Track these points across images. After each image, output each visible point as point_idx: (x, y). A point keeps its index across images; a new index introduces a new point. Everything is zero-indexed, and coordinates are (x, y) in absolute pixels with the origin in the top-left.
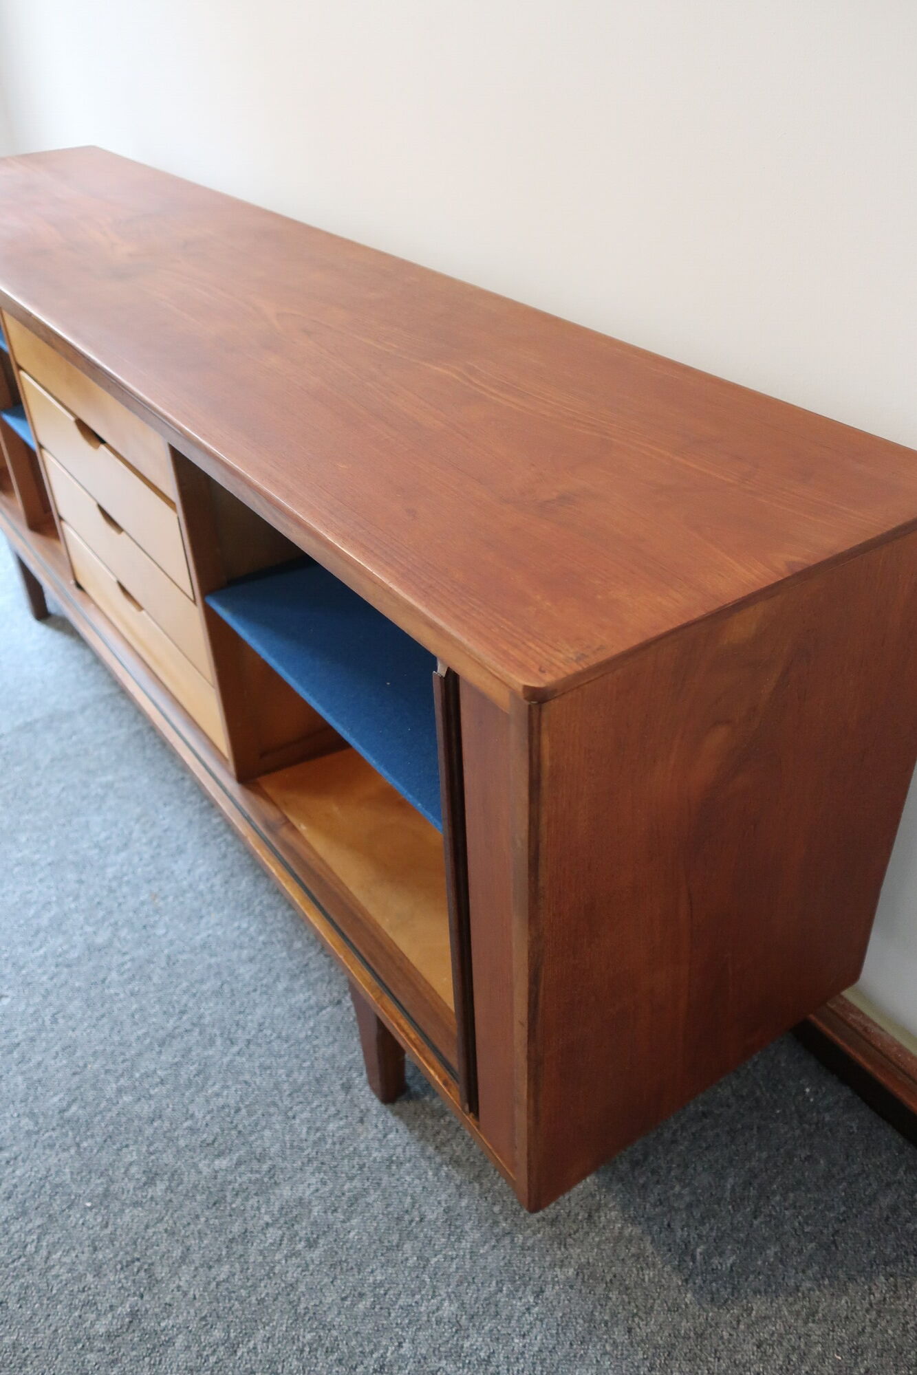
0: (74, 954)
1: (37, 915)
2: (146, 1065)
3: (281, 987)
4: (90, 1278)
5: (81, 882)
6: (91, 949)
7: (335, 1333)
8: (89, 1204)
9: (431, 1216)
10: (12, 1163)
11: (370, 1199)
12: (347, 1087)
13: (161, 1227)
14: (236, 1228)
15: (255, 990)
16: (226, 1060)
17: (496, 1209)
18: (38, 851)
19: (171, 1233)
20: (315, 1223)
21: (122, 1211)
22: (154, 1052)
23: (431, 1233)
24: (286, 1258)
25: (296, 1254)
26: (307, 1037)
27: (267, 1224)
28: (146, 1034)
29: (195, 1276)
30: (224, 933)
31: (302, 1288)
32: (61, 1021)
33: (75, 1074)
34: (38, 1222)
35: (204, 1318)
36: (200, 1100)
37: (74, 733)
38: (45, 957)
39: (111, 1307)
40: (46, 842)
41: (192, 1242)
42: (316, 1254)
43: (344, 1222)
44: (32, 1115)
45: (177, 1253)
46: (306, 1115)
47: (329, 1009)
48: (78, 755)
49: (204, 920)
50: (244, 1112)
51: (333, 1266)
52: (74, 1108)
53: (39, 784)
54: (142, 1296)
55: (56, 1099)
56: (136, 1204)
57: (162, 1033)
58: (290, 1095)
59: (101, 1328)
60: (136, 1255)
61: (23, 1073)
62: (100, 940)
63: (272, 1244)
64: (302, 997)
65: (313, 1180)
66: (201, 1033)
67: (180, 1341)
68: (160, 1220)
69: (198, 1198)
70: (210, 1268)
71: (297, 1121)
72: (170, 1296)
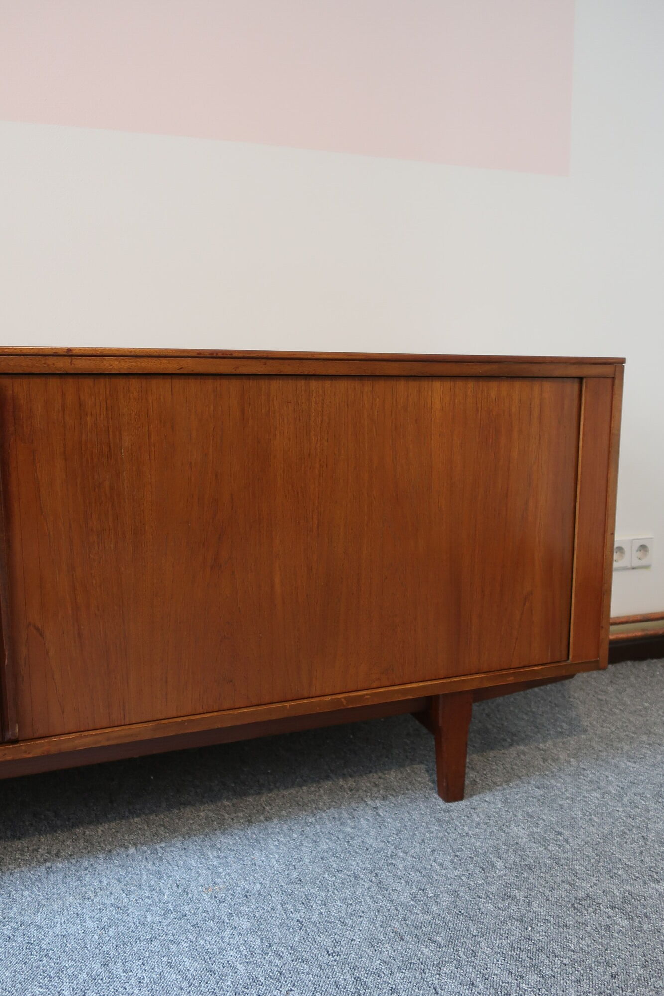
3: (349, 829)
4: (588, 929)
7: (614, 830)
8: (529, 928)
9: (542, 793)
10: (487, 976)
11: (530, 811)
13: (547, 893)
14: (549, 862)
15: (348, 842)
16: (410, 858)
17: (537, 773)
19: (552, 889)
20: (546, 832)
21: (535, 912)
22: (392, 894)
23: (552, 794)
24: (568, 843)
25: (567, 841)
26: (401, 822)
27: (545, 849)
28: (372, 897)
29: (583, 880)
30: (278, 853)
31: (589, 839)
32: (338, 949)
33: (402, 939)
34: (543, 956)
35: (611, 877)
36: (444, 872)
39: (608, 918)
41: (559, 880)
42: (566, 833)
43: (544, 821)
45: (567, 887)
46: (466, 828)
47: (379, 812)
49: (258, 862)
50: (458, 853)
51: (573, 827)
52: (439, 939)
54: (600, 904)
55: (426, 950)
56: (529, 904)
57: (374, 889)
58: (449, 833)
59: (625, 923)
60: (570, 905)
61: (392, 973)
63: (560, 848)
64: (363, 821)
65: (515, 829)
66: (380, 869)
67: (628, 888)
68: (543, 894)
69: (525, 875)
70: (577, 873)
71: (470, 832)
72: (598, 891)
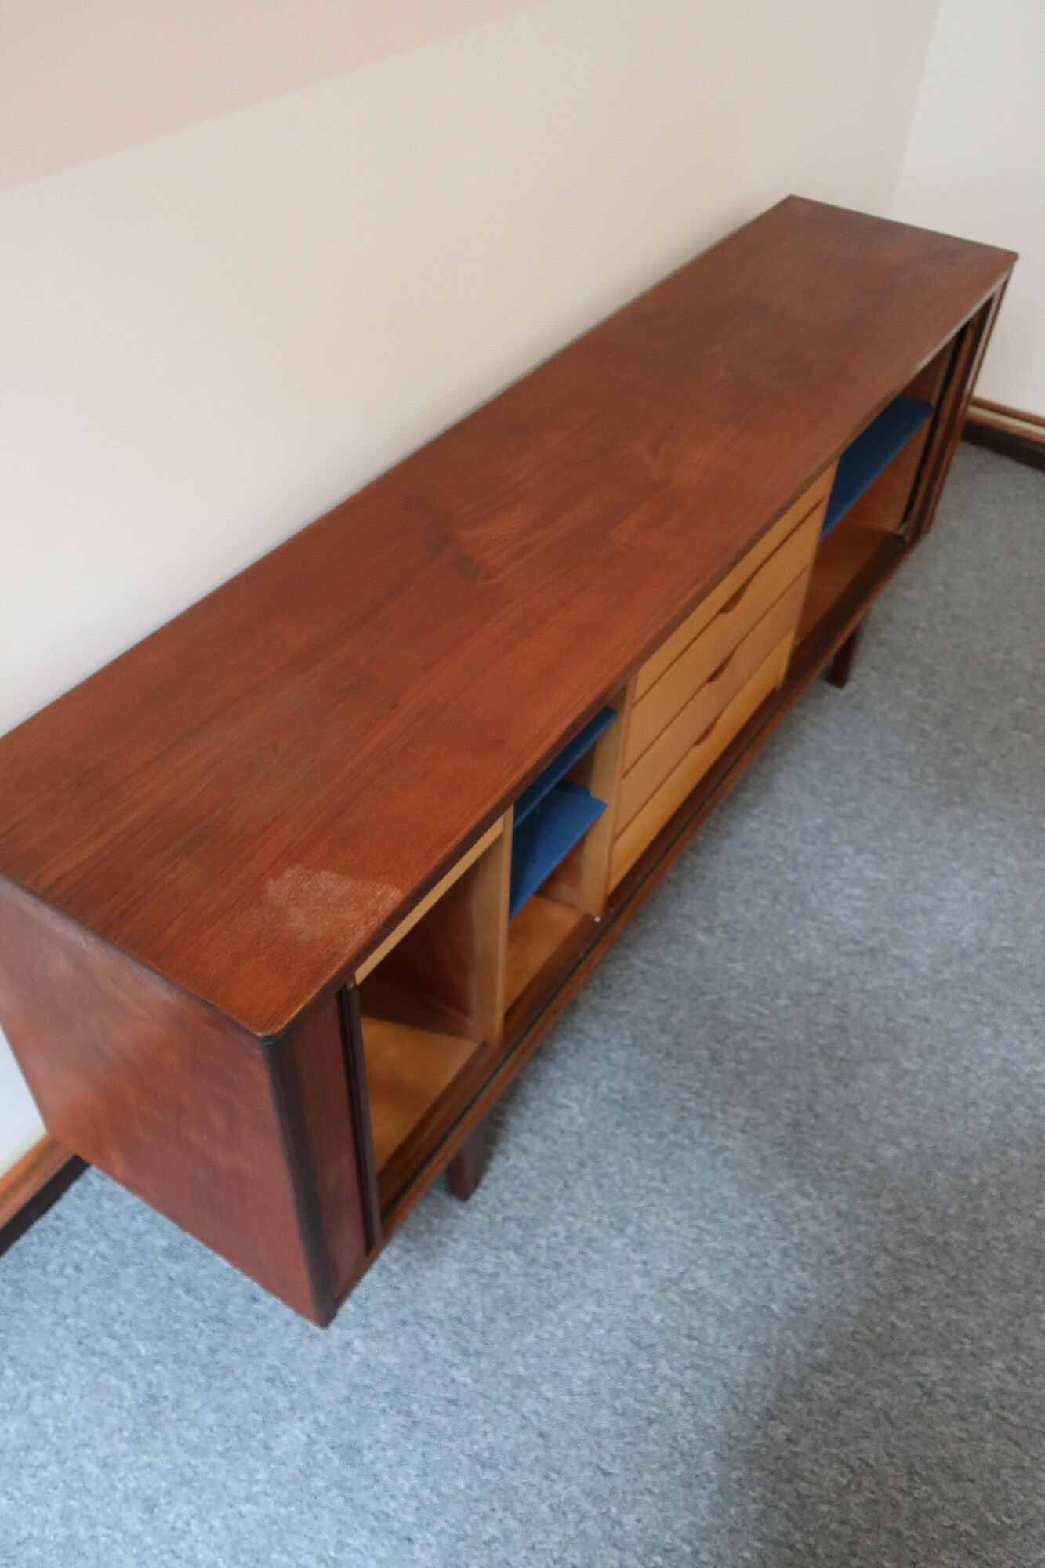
0: (872, 858)
1: (859, 898)
2: (907, 782)
5: (814, 890)
6: (860, 850)
9: (887, 649)
11: (897, 671)
12: (851, 696)
18: (808, 936)
23: (894, 648)
37: (659, 1000)
38: (885, 872)
40: (794, 937)
44: (976, 816)
48: (687, 977)
53: (739, 985)
62: (849, 850)
